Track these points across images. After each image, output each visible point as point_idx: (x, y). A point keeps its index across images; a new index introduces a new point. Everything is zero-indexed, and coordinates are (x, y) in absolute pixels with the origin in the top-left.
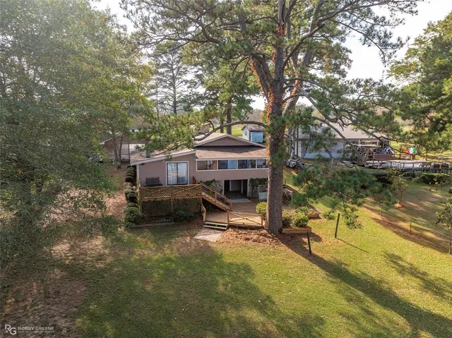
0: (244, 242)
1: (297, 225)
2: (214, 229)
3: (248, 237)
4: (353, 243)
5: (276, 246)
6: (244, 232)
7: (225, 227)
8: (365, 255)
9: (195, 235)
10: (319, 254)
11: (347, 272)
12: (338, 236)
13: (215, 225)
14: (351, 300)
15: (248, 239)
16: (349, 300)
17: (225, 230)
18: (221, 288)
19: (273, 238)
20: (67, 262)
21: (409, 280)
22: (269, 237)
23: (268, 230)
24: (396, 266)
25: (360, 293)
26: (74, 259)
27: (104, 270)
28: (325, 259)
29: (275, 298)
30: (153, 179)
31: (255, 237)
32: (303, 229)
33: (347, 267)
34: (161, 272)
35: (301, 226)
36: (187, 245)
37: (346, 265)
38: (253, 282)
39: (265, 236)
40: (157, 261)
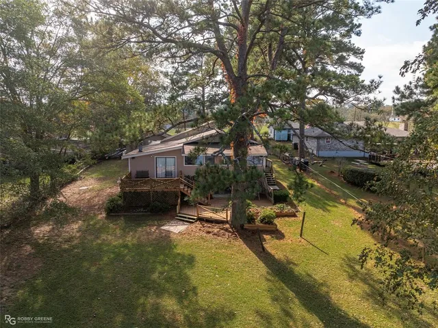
0: (205, 235)
1: (262, 221)
2: (184, 221)
3: (210, 230)
4: (316, 244)
5: (232, 241)
6: (209, 225)
7: (194, 219)
8: (322, 256)
9: (163, 225)
10: (273, 252)
11: (291, 272)
12: (305, 236)
13: (185, 218)
14: (277, 300)
15: (209, 232)
16: (275, 299)
17: (193, 222)
18: (155, 276)
19: (233, 233)
20: (41, 241)
21: (355, 285)
22: (230, 232)
23: (230, 225)
24: (350, 271)
25: (291, 294)
26: (48, 240)
27: (65, 251)
28: (276, 257)
29: (200, 290)
30: (143, 172)
31: (216, 230)
32: (268, 225)
33: (293, 267)
34: (112, 256)
35: (266, 223)
36: (149, 234)
37: (295, 264)
38: (189, 272)
39: (227, 230)
40: (115, 246)
